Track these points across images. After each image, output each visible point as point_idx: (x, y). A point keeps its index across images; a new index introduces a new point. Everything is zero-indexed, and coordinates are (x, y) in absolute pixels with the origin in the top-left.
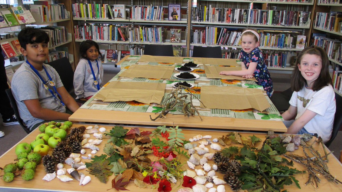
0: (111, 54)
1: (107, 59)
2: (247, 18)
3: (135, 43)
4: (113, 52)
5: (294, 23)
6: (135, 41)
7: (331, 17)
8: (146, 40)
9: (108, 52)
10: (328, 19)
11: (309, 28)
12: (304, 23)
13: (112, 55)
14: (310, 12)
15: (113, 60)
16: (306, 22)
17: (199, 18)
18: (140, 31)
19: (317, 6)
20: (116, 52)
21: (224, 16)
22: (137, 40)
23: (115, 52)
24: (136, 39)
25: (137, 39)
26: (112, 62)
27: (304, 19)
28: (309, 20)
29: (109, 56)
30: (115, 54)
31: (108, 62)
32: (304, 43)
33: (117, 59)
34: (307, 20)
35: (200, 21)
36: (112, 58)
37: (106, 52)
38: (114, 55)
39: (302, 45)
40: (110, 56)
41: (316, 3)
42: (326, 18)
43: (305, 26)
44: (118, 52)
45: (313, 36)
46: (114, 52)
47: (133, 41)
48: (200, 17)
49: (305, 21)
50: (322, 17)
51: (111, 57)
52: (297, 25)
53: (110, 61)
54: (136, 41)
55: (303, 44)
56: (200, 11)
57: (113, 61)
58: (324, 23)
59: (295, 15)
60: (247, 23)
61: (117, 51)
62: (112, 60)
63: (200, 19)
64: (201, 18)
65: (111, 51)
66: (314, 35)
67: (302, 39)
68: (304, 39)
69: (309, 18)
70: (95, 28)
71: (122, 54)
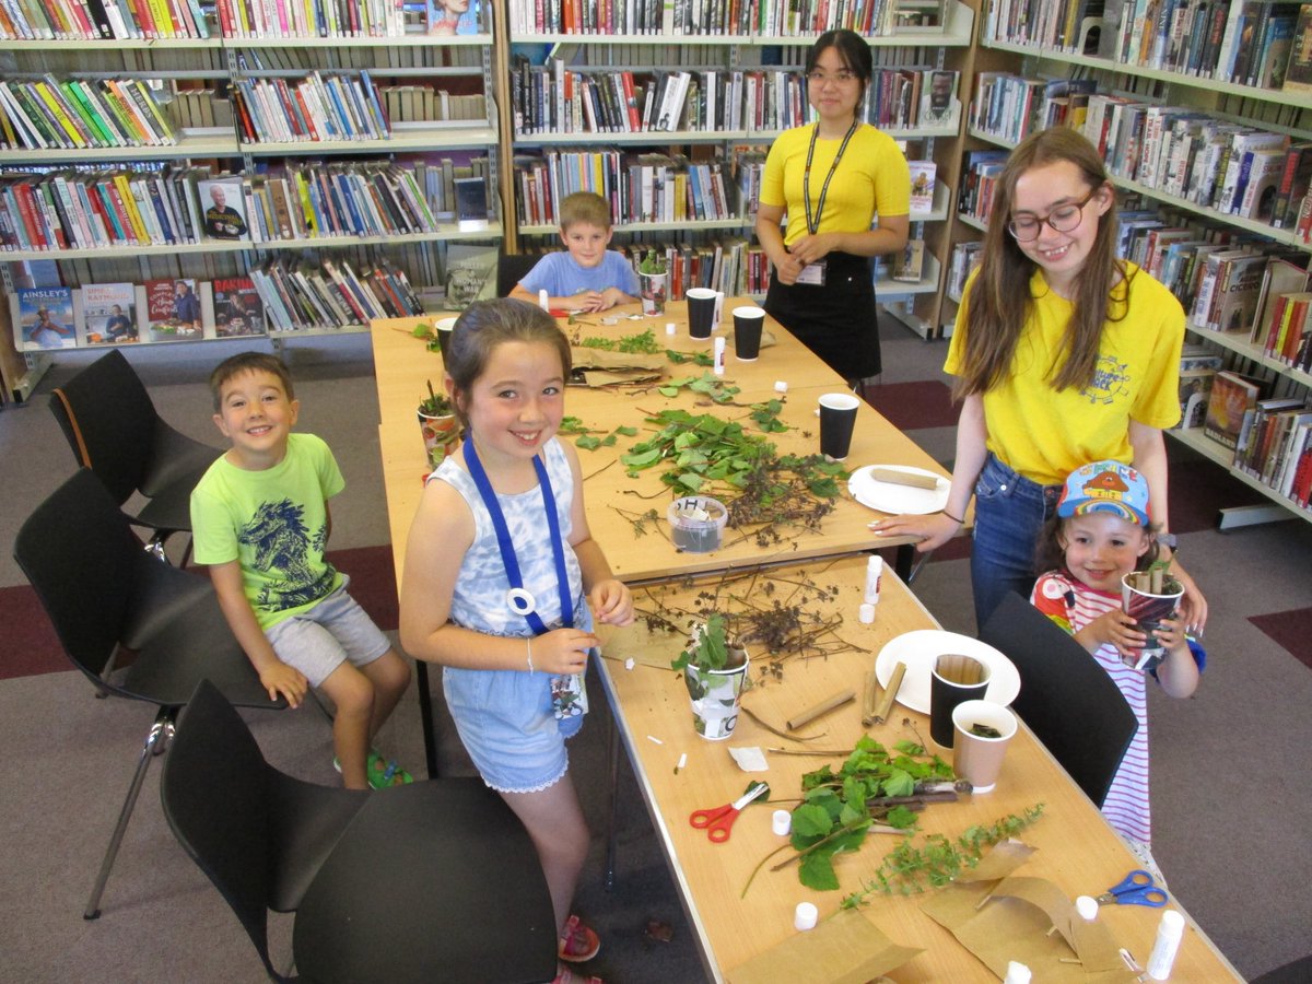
0: (168, 298)
1: (151, 324)
2: (702, 108)
3: (278, 243)
4: (173, 291)
5: (900, 119)
6: (279, 236)
7: (1049, 101)
8: (332, 228)
9: (150, 293)
10: (1039, 107)
11: (955, 133)
12: (938, 114)
13: (171, 302)
14: (957, 74)
15: (180, 325)
16: (943, 111)
17: (525, 117)
18: (299, 189)
19: (981, 49)
20: (189, 289)
21: (617, 104)
22: (287, 233)
23: (185, 289)
24: (280, 225)
25: (284, 227)
26: (181, 337)
27: (938, 100)
28: (955, 105)
29: (161, 307)
30: (186, 295)
31: (160, 337)
32: (931, 192)
33: (199, 319)
34: (946, 103)
35: (528, 131)
36: (175, 315)
37: (142, 290)
38: (184, 304)
39: (923, 197)
40: (164, 311)
41: (979, 40)
42: (1025, 102)
43: (942, 127)
44: (197, 287)
45: (971, 164)
46: (180, 290)
47: (266, 238)
48: (528, 114)
49: (940, 104)
50: (1007, 95)
51: (169, 314)
52: (911, 126)
53: (168, 331)
54: (283, 238)
55: (926, 194)
56: (527, 90)
57: (181, 330)
58: (1019, 121)
59: (904, 87)
60: (703, 127)
61: (191, 283)
62: (176, 325)
63: (528, 121)
64: (531, 119)
65: (166, 286)
66: (974, 158)
67: (924, 175)
68: (931, 175)
69: (953, 97)
70: (74, 192)
71: (220, 296)
